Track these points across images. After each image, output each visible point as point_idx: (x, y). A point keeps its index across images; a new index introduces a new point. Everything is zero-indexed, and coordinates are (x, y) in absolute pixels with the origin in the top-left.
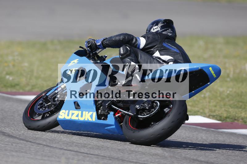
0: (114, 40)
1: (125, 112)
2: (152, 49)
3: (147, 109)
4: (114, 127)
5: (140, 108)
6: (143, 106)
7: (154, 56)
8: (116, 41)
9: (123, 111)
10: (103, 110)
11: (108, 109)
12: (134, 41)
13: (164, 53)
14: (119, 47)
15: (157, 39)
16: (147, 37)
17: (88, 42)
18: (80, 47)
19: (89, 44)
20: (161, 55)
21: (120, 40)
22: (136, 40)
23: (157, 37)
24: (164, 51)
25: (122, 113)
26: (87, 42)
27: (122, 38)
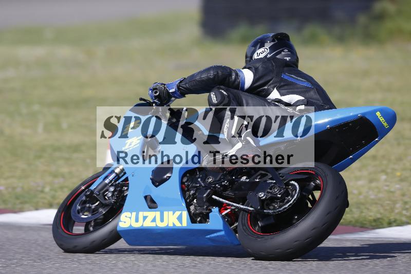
0: (198, 81)
1: (237, 205)
2: (266, 87)
3: (278, 198)
4: (222, 233)
5: (266, 197)
6: (271, 193)
7: (269, 99)
8: (203, 81)
9: (234, 204)
10: (199, 206)
11: (207, 204)
12: (233, 77)
13: (286, 91)
14: (209, 91)
15: (271, 68)
16: (253, 68)
17: (154, 89)
18: (141, 99)
19: (156, 93)
20: (282, 95)
21: (209, 79)
22: (237, 75)
23: (270, 65)
24: (286, 87)
25: (233, 208)
26: (151, 90)
27: (212, 75)
